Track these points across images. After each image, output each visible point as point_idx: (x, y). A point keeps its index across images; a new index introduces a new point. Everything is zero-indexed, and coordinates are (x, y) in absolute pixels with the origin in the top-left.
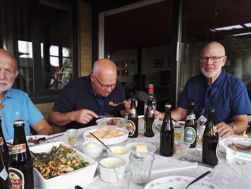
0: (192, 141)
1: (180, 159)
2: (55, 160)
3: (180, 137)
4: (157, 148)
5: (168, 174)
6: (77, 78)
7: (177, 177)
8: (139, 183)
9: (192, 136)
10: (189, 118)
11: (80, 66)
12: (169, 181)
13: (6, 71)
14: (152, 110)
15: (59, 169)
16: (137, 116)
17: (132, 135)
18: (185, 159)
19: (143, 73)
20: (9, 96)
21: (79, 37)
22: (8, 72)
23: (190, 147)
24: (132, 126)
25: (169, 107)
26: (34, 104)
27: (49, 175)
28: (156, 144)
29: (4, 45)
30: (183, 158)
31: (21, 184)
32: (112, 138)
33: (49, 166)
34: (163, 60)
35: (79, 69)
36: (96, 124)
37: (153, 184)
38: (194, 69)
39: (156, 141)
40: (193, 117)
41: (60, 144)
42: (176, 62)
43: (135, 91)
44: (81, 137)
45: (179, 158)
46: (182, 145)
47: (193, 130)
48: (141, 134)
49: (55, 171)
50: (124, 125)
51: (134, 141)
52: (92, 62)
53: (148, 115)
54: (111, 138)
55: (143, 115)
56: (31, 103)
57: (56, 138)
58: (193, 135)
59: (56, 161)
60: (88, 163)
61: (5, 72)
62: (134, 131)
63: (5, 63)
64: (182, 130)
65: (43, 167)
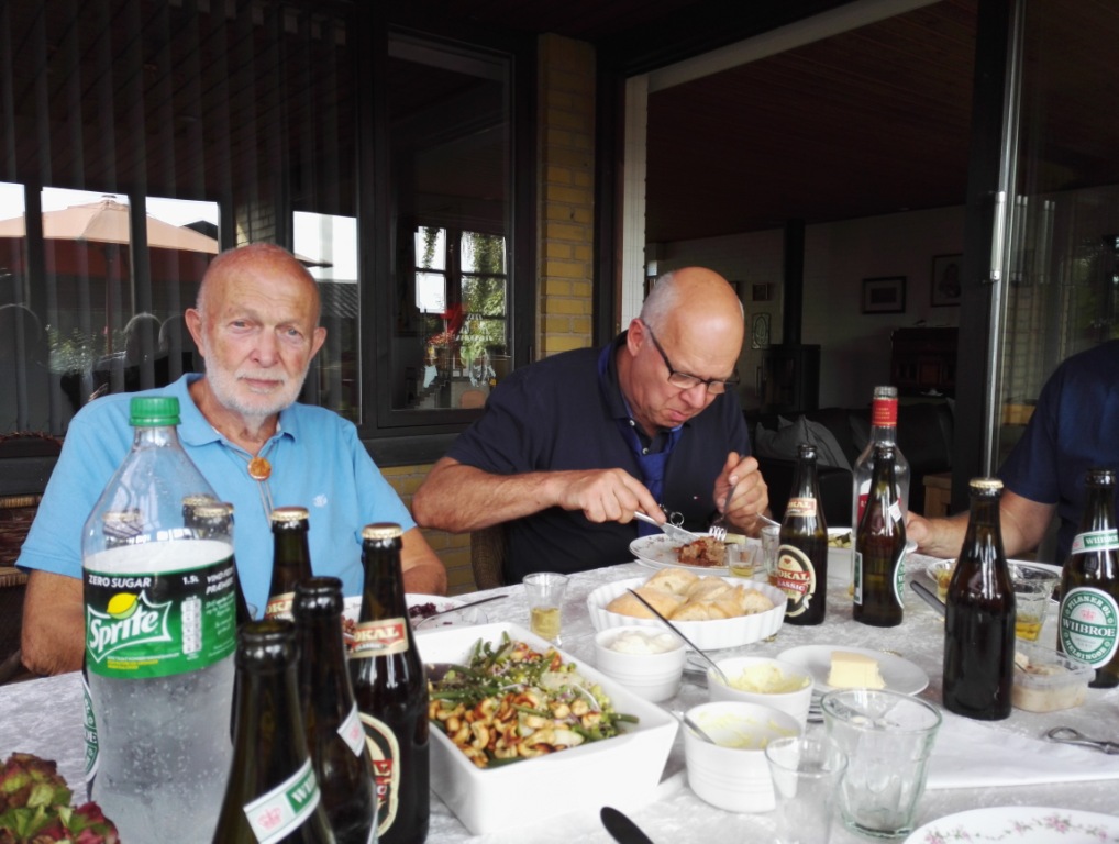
0: (1099, 654)
1: (1050, 734)
2: (503, 693)
3: (1033, 636)
4: (929, 676)
5: (996, 796)
6: (528, 362)
7: (1049, 812)
8: (868, 824)
9: (1103, 632)
10: (1087, 545)
11: (544, 312)
12: (1011, 827)
13: (279, 332)
14: (891, 503)
15: (524, 731)
16: (821, 531)
17: (800, 611)
18: (1074, 735)
19: (807, 338)
20: (289, 431)
21: (539, 184)
22: (287, 334)
23: (1092, 685)
24: (800, 574)
25: (989, 490)
26: (379, 467)
27: (483, 754)
28: (918, 659)
29: (239, 230)
30: (1062, 729)
31: (386, 781)
32: (717, 618)
33: (482, 716)
34: (903, 279)
35: (538, 322)
36: (630, 558)
37: (938, 834)
38: (1065, 319)
39: (916, 645)
40: (1108, 539)
41: (505, 635)
42: (990, 283)
43: (778, 420)
44: (577, 609)
45: (1042, 728)
46: (1051, 671)
47: (1105, 603)
48: (835, 611)
49: (509, 739)
50: (757, 569)
51: (808, 640)
52: (591, 290)
53: (876, 525)
54: (711, 619)
55: (848, 524)
56: (366, 461)
57: (476, 610)
58: (1107, 627)
59: (508, 700)
60: (632, 720)
61: (276, 334)
62: (810, 597)
63: (276, 297)
64: (1045, 604)
65: (461, 718)
